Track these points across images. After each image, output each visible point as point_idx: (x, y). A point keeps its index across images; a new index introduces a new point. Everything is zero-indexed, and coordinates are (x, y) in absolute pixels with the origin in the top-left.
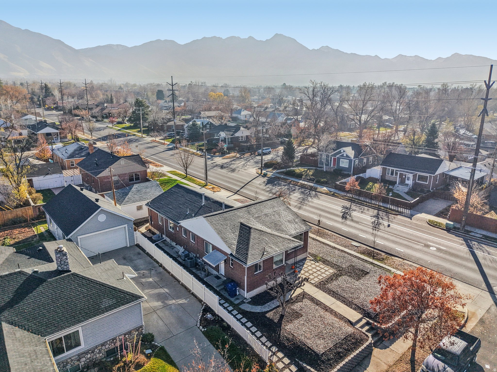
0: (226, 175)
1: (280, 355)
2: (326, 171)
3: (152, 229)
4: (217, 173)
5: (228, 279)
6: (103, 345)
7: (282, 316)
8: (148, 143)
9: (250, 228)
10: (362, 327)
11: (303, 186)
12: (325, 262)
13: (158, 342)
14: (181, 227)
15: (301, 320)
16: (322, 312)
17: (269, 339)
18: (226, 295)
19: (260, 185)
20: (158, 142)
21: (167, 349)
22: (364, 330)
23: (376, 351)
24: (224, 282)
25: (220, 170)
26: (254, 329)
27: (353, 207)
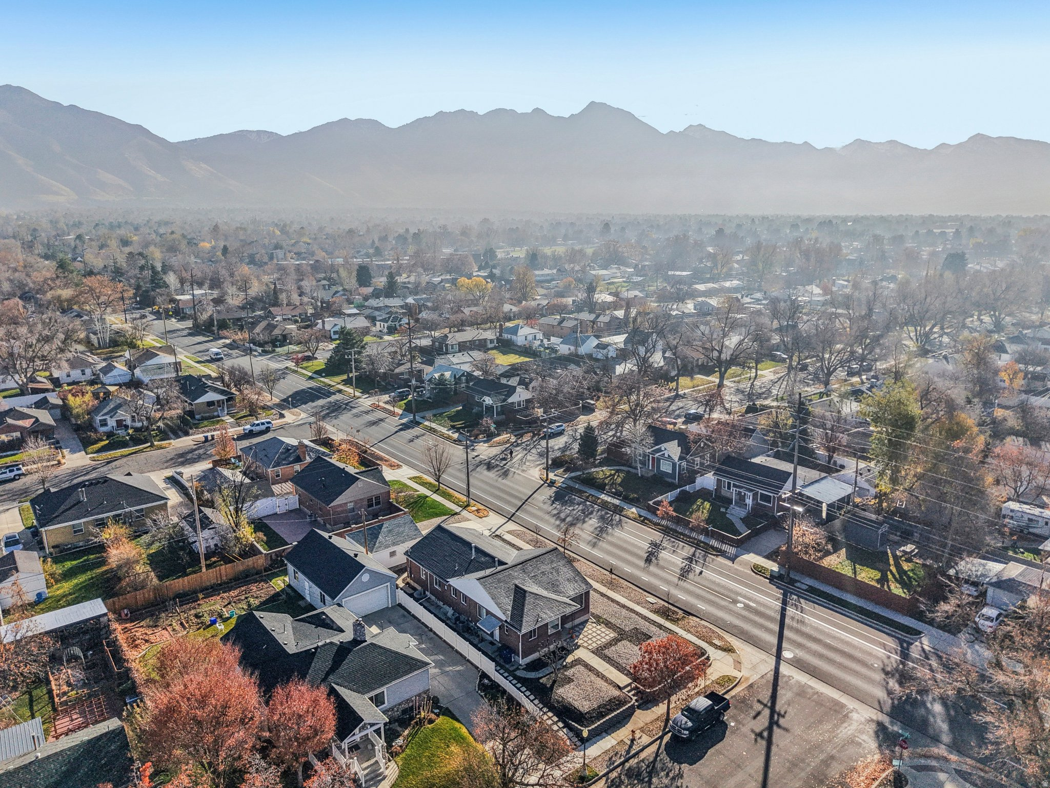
0: (495, 484)
1: (550, 714)
2: (642, 476)
3: (412, 583)
4: (483, 481)
5: (504, 645)
6: (400, 704)
7: (554, 682)
8: (367, 413)
9: (525, 591)
10: (629, 692)
11: (605, 505)
12: (608, 624)
13: (443, 703)
14: (450, 586)
15: (572, 685)
16: (593, 677)
17: (541, 702)
18: (502, 662)
19: (545, 503)
20: (384, 408)
21: (451, 709)
22: (630, 694)
23: (638, 712)
24: (499, 648)
25: (486, 472)
26: (528, 693)
27: (665, 544)
